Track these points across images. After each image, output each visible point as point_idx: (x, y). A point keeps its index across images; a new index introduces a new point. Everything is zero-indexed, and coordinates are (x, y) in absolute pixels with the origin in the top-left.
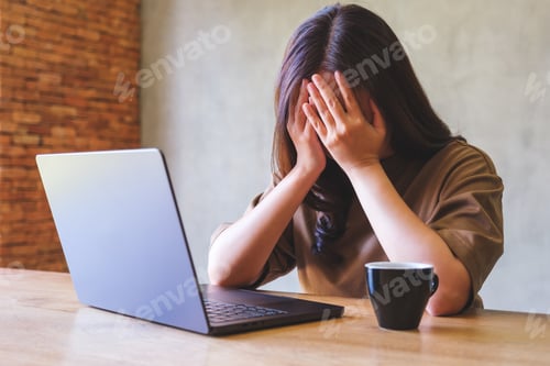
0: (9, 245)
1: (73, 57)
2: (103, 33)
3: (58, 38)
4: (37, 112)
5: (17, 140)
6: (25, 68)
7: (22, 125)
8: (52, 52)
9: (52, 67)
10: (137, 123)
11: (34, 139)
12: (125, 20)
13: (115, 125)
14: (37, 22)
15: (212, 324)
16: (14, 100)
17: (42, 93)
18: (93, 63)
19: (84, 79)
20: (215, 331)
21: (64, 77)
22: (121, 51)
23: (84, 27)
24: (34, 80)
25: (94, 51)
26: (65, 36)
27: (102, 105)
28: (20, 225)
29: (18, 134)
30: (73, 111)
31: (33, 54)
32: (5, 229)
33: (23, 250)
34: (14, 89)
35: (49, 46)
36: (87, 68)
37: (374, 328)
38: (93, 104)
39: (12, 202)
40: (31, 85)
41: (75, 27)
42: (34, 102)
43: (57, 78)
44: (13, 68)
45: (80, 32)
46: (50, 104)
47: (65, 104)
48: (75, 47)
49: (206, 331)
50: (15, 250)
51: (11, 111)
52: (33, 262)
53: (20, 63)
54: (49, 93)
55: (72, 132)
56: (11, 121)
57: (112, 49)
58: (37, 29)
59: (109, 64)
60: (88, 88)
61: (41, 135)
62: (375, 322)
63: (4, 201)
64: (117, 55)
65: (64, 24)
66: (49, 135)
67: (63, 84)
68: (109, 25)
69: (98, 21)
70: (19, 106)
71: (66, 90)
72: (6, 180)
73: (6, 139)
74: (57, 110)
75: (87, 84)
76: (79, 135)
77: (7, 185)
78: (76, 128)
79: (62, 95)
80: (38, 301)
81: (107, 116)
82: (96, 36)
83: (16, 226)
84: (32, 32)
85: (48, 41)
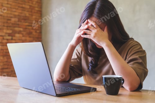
0: (3, 69)
1: (21, 13)
2: (30, 6)
3: (17, 8)
4: (11, 30)
5: (5, 38)
6: (7, 17)
7: (6, 33)
8: (15, 12)
9: (15, 16)
10: (41, 33)
11: (10, 38)
12: (37, 2)
13: (34, 33)
14: (11, 3)
15: (57, 93)
16: (4, 26)
17: (12, 24)
18: (27, 15)
19: (25, 20)
20: (58, 95)
21: (19, 19)
22: (36, 11)
23: (25, 4)
24: (10, 20)
25: (28, 11)
26: (19, 7)
27: (30, 27)
28: (6, 63)
29: (5, 36)
30: (21, 29)
31: (9, 12)
32: (2, 64)
33: (7, 70)
34: (4, 23)
35: (14, 10)
36: (26, 16)
37: (105, 94)
38: (28, 27)
39: (3, 56)
40: (9, 21)
41: (22, 4)
42: (10, 27)
43: (17, 20)
44: (4, 16)
45: (24, 6)
46: (15, 27)
47: (19, 27)
48: (22, 10)
49: (55, 95)
50: (5, 70)
51: (3, 29)
52: (10, 74)
53: (6, 15)
54: (14, 24)
55: (21, 35)
56: (3, 32)
57: (33, 11)
58: (11, 5)
59: (32, 15)
60: (26, 22)
61: (12, 36)
62: (105, 92)
63: (1, 56)
64: (35, 13)
65: (19, 3)
66: (14, 36)
67: (18, 21)
68: (32, 3)
69: (29, 2)
70: (5, 28)
71: (19, 23)
72: (2, 50)
73: (2, 38)
74: (17, 29)
75: (26, 21)
76: (23, 36)
77: (2, 51)
78: (22, 34)
79: (18, 25)
80: (8, 86)
81: (32, 31)
82: (28, 7)
83: (5, 63)
84: (9, 6)
85: (14, 8)
